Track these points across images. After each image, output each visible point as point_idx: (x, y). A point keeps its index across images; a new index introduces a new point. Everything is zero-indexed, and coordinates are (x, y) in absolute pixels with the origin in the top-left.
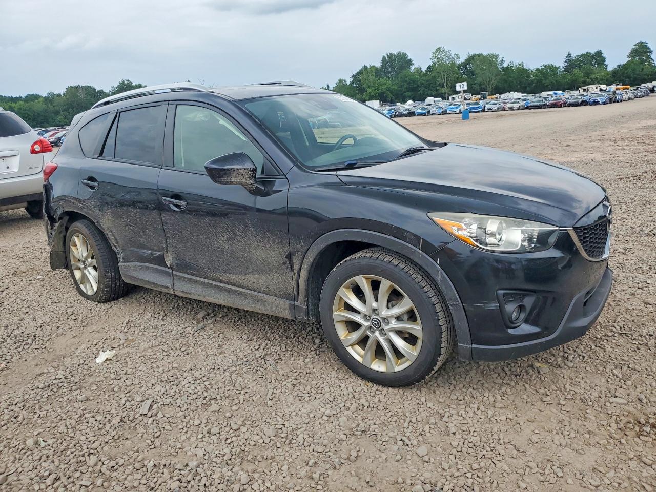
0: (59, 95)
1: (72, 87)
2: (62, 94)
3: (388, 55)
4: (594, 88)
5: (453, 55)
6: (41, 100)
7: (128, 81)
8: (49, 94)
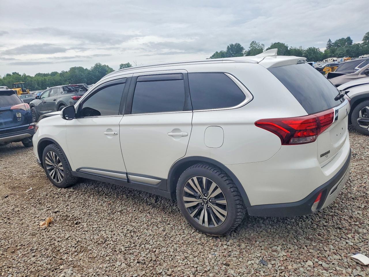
0: (67, 72)
1: (72, 68)
2: (68, 71)
3: (230, 45)
4: (331, 60)
5: (261, 45)
6: (58, 74)
7: (99, 63)
8: (62, 71)
